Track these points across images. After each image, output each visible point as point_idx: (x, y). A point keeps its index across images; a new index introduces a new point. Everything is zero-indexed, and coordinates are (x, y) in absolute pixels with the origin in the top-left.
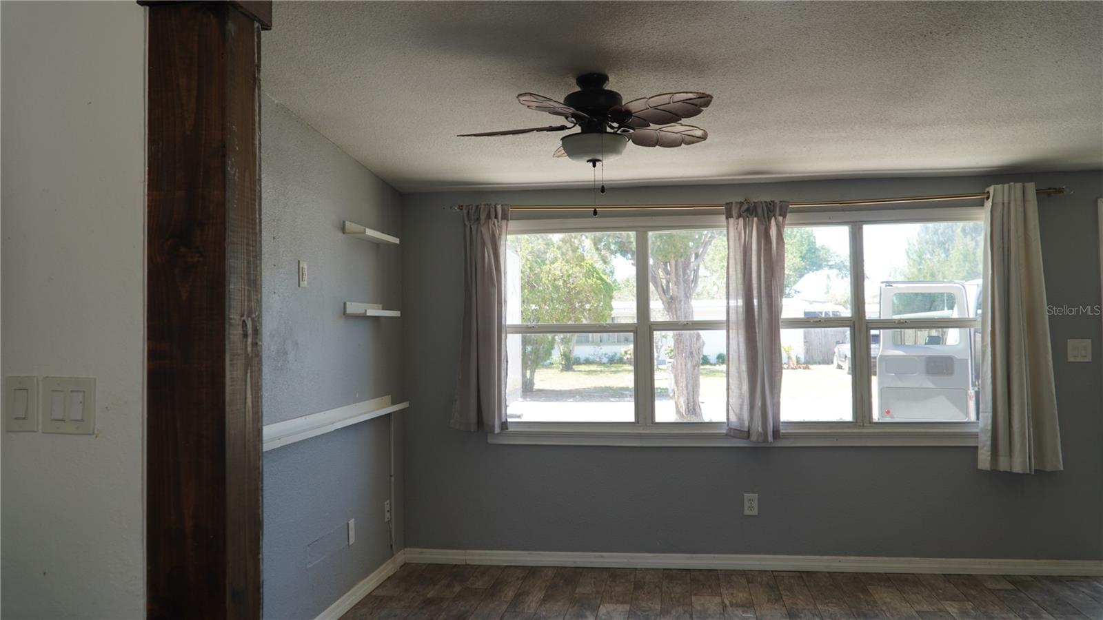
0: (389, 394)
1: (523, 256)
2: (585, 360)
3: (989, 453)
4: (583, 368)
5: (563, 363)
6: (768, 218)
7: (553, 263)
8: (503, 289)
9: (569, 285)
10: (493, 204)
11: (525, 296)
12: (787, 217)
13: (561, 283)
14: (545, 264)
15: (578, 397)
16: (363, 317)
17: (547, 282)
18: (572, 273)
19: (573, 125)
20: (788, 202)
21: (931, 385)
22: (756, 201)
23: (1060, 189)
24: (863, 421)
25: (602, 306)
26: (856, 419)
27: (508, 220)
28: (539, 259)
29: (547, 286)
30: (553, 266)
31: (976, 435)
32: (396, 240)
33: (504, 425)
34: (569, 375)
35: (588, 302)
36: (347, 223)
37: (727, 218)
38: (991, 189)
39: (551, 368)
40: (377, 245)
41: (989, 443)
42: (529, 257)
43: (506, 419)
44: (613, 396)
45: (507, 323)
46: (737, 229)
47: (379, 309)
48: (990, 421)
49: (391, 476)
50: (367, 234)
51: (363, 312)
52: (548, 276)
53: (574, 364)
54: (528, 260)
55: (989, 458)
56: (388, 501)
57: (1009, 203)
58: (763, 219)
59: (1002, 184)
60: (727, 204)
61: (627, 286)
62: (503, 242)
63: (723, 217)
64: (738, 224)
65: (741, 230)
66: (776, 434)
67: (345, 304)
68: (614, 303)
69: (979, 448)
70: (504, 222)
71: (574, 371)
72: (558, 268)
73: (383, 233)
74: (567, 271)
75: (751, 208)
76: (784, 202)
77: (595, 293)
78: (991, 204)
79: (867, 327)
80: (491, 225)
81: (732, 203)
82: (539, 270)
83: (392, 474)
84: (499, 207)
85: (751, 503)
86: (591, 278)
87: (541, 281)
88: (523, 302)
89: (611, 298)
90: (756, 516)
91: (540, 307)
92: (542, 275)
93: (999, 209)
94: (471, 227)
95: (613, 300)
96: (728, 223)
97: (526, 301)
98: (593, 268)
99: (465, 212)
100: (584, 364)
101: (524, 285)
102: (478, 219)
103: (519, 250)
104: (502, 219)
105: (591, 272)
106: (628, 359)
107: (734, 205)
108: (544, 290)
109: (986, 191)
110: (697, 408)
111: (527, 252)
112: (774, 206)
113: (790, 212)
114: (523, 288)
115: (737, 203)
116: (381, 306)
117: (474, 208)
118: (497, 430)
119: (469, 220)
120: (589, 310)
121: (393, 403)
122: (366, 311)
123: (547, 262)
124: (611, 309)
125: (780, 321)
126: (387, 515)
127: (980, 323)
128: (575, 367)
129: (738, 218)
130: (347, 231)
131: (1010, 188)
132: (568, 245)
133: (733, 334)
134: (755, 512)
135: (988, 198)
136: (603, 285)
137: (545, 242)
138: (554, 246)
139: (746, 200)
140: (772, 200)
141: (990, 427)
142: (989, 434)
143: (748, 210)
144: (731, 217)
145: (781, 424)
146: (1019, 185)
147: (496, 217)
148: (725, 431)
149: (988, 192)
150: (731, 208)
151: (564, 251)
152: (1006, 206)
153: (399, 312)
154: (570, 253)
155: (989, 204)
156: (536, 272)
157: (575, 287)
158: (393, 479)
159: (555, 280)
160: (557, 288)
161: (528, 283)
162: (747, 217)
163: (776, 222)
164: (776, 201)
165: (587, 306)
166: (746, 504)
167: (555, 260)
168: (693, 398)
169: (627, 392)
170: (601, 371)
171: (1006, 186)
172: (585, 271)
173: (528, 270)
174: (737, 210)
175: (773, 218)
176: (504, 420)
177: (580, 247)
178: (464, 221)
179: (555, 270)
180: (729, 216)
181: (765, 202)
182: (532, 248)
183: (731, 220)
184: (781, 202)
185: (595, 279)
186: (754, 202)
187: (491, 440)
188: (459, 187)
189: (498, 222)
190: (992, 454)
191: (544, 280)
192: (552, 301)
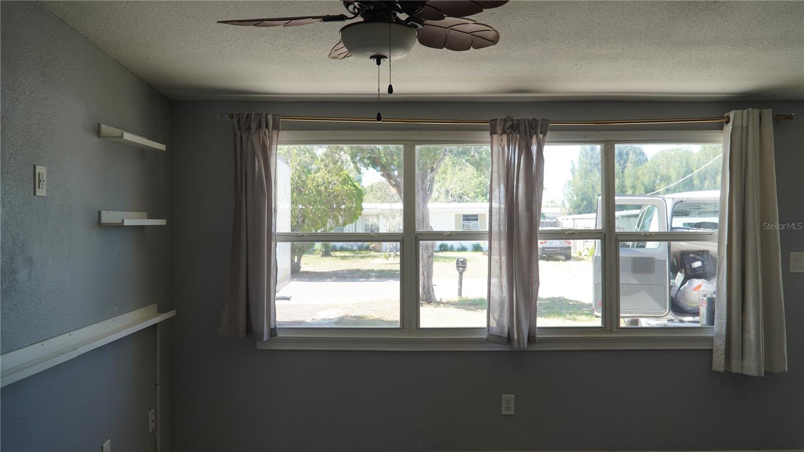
0: (155, 303)
1: (293, 166)
2: (340, 248)
3: (724, 356)
4: (338, 254)
5: (323, 250)
6: (530, 135)
7: (316, 172)
8: (273, 197)
9: (328, 190)
10: (264, 114)
11: (294, 198)
12: (547, 135)
13: (322, 188)
14: (310, 173)
15: (334, 278)
16: (119, 227)
17: (312, 187)
18: (331, 181)
19: (353, 16)
20: (548, 121)
21: (635, 282)
22: (519, 118)
23: (789, 116)
24: (611, 326)
25: (355, 207)
26: (605, 325)
27: (279, 130)
28: (305, 169)
29: (312, 190)
30: (316, 175)
31: (711, 340)
32: (162, 147)
33: (273, 332)
34: (328, 260)
35: (344, 204)
36: (103, 127)
37: (491, 134)
38: (732, 114)
39: (313, 254)
40: (142, 151)
41: (723, 347)
42: (298, 168)
43: (275, 326)
44: (361, 277)
45: (277, 231)
46: (501, 144)
47: (143, 218)
48: (724, 327)
49: (156, 385)
50: (124, 138)
51: (121, 221)
52: (313, 183)
53: (332, 251)
54: (296, 169)
55: (723, 361)
56: (153, 411)
57: (747, 127)
58: (524, 135)
59: (741, 109)
60: (492, 120)
61: (372, 191)
62: (273, 152)
63: (488, 133)
64: (502, 140)
65: (504, 146)
66: (531, 338)
67: (100, 213)
68: (364, 205)
69: (714, 351)
70: (275, 132)
71: (332, 256)
72: (320, 177)
73: (148, 139)
74: (328, 179)
75: (515, 125)
76: (546, 120)
77: (349, 196)
78: (731, 128)
79: (616, 239)
80: (262, 134)
81: (496, 120)
82: (305, 177)
83: (158, 383)
84: (270, 116)
85: (508, 404)
86: (347, 185)
87: (307, 187)
88: (292, 203)
89: (362, 201)
90: (512, 415)
91: (306, 207)
92: (307, 182)
93: (738, 132)
94: (241, 136)
95: (363, 202)
96: (492, 138)
97: (295, 202)
98: (348, 177)
99: (235, 120)
100: (339, 251)
101: (294, 190)
102: (249, 129)
103: (289, 161)
104: (273, 129)
105: (346, 180)
106: (373, 247)
107: (498, 121)
108: (309, 193)
109: (726, 115)
110: (431, 290)
111: (296, 163)
112: (536, 123)
113: (549, 130)
114: (292, 192)
115: (501, 120)
116: (145, 214)
117: (245, 117)
118: (266, 337)
119: (239, 129)
120: (345, 210)
121: (160, 311)
122: (123, 220)
123: (312, 171)
124: (362, 209)
125: (538, 233)
126: (152, 426)
127: (717, 236)
128: (332, 253)
129: (502, 135)
130: (102, 135)
131: (748, 112)
132: (330, 158)
133: (495, 244)
134: (512, 412)
135: (727, 122)
136: (355, 190)
137: (311, 155)
138: (318, 160)
139: (508, 118)
140: (534, 118)
141: (724, 333)
142: (724, 339)
143: (511, 127)
144: (495, 133)
145: (537, 330)
146: (756, 112)
147: (267, 127)
148: (485, 337)
149: (728, 117)
150: (496, 124)
151: (327, 163)
152: (744, 130)
153: (165, 220)
154: (331, 165)
155: (729, 128)
156: (303, 179)
157: (333, 192)
158: (158, 387)
159: (318, 186)
160: (319, 193)
161: (296, 188)
162: (511, 133)
163: (537, 139)
164: (537, 119)
165: (343, 207)
166: (504, 405)
167: (319, 169)
168: (428, 282)
169: (373, 274)
170: (353, 257)
171: (745, 111)
172: (341, 179)
173: (297, 178)
174: (502, 126)
175: (535, 136)
176: (272, 327)
177: (340, 160)
178: (234, 130)
179: (318, 178)
180: (493, 132)
181: (528, 120)
182: (301, 160)
183: (495, 137)
184: (542, 120)
185: (349, 186)
186: (517, 120)
187: (260, 346)
188: (230, 95)
189: (269, 131)
190: (726, 357)
191: (309, 186)
192: (315, 203)
